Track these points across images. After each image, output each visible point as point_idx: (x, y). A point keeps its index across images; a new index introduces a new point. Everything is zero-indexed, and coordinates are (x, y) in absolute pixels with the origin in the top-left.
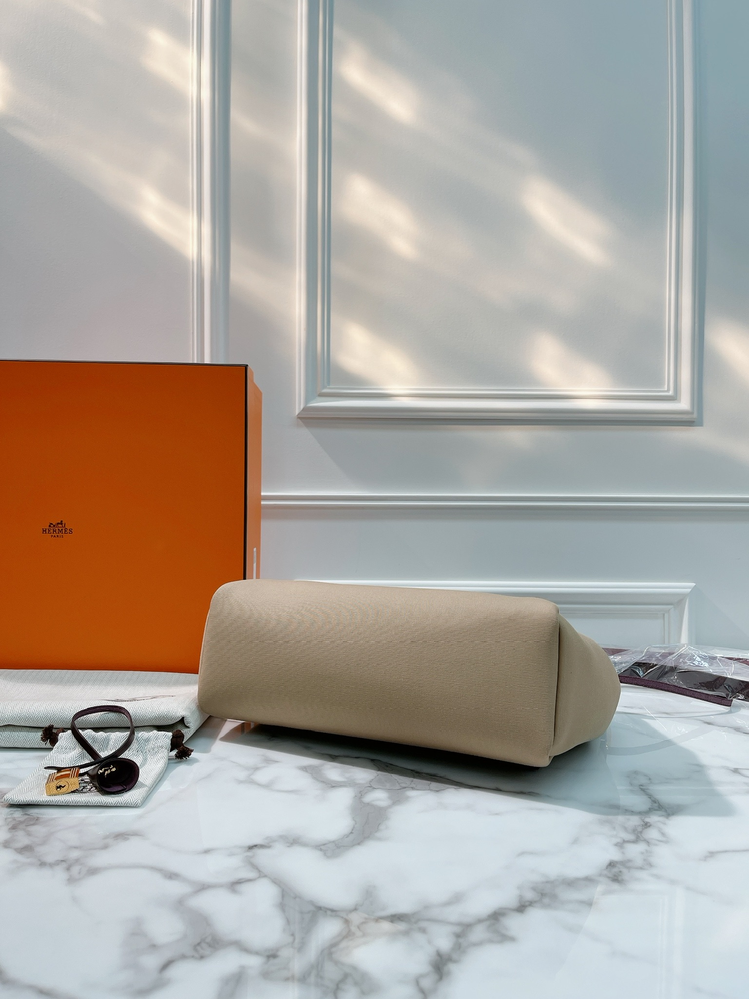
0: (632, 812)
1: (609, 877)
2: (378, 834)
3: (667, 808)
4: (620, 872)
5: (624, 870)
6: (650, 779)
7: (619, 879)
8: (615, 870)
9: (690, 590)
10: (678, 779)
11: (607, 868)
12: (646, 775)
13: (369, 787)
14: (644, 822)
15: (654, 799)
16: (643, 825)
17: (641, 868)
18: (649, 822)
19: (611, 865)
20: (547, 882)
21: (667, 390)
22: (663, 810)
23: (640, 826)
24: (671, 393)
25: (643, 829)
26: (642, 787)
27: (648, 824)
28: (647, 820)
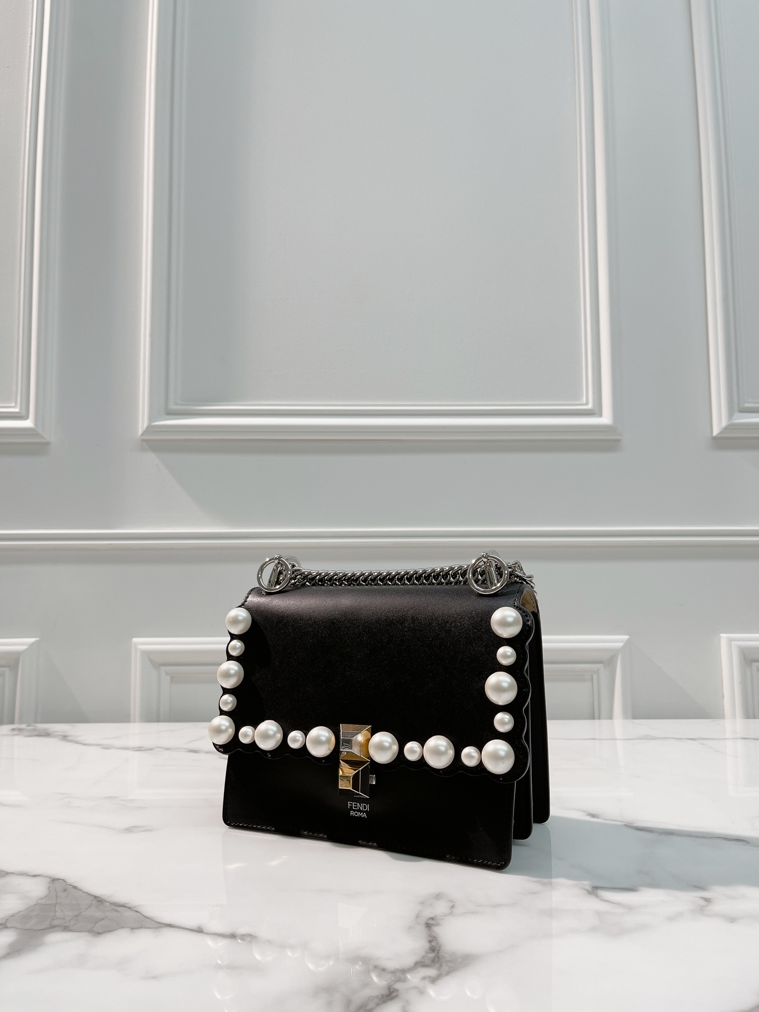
0: (384, 970)
3: (446, 961)
6: (453, 907)
9: (620, 645)
10: (496, 906)
12: (451, 901)
14: (389, 989)
15: (434, 944)
16: (383, 996)
18: (397, 990)
21: (586, 403)
22: (437, 965)
23: (377, 997)
24: (590, 406)
25: (378, 1005)
26: (431, 922)
27: (394, 994)
28: (398, 986)
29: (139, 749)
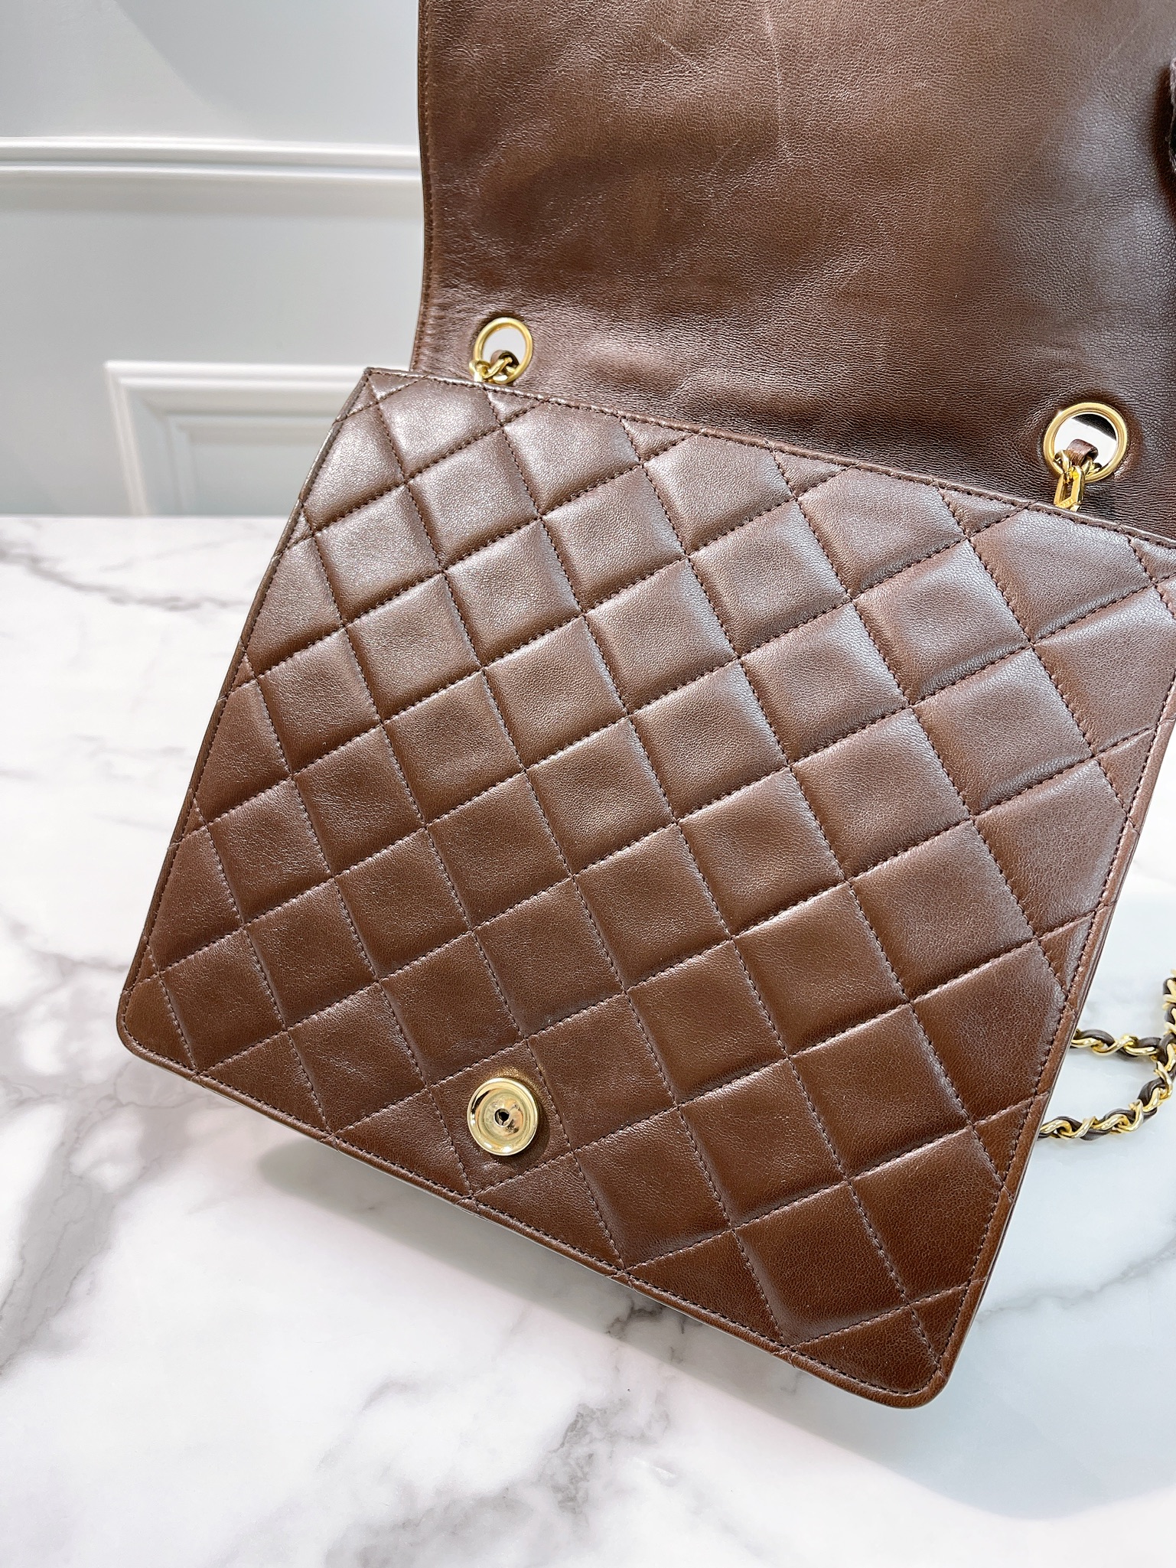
1: (557, 1489)
2: (60, 1324)
4: (591, 1456)
5: (601, 1449)
7: (581, 1494)
8: (580, 1451)
11: (563, 1445)
13: (109, 1098)
17: (642, 1439)
19: (578, 1426)
20: (407, 1525)
29: (173, 604)
